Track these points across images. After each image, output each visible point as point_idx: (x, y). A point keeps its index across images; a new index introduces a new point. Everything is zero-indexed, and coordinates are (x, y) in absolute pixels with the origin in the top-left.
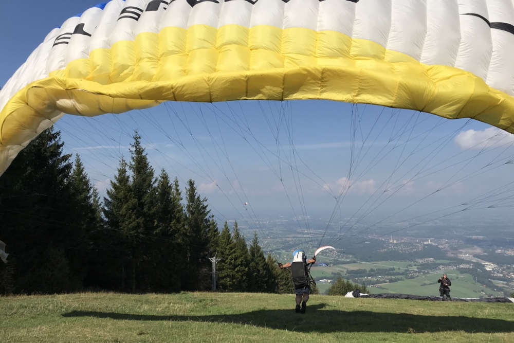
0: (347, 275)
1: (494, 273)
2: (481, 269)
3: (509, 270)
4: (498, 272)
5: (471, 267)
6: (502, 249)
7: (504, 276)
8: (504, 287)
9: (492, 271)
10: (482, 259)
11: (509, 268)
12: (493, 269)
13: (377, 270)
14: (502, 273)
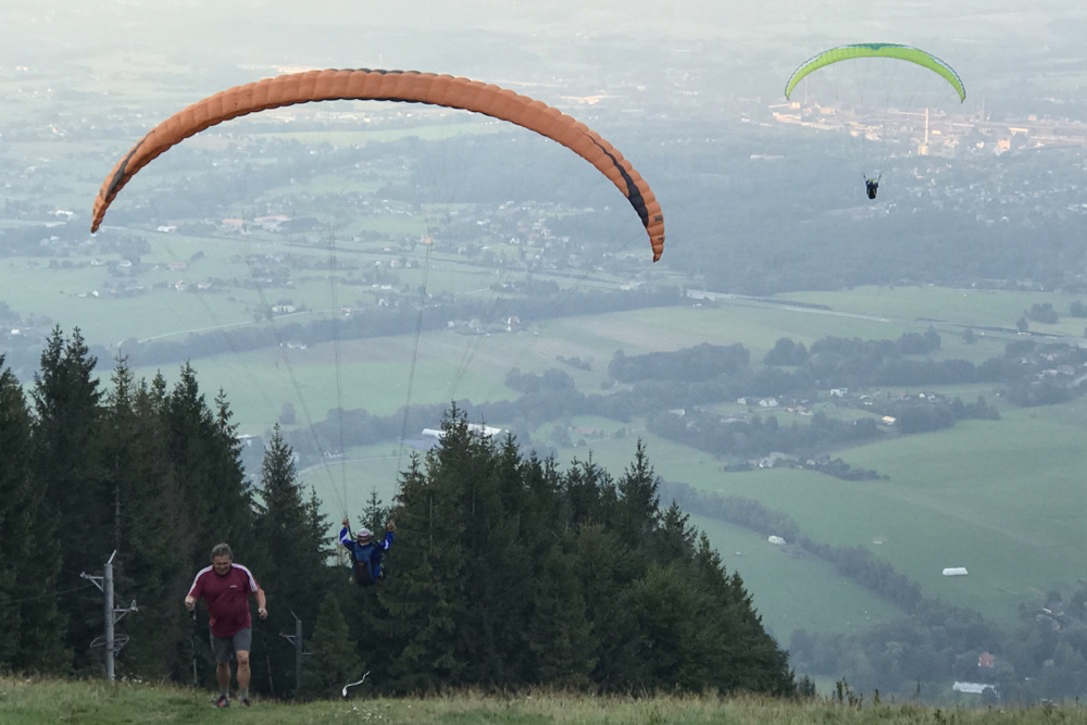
0: (618, 386)
13: (817, 347)
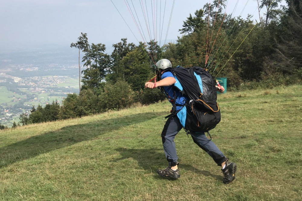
1: (20, 84)
2: (12, 82)
3: (29, 81)
4: (22, 83)
5: (5, 81)
6: (23, 68)
7: (26, 85)
8: (26, 92)
9: (19, 82)
10: (12, 75)
11: (28, 79)
12: (19, 81)
14: (24, 83)
